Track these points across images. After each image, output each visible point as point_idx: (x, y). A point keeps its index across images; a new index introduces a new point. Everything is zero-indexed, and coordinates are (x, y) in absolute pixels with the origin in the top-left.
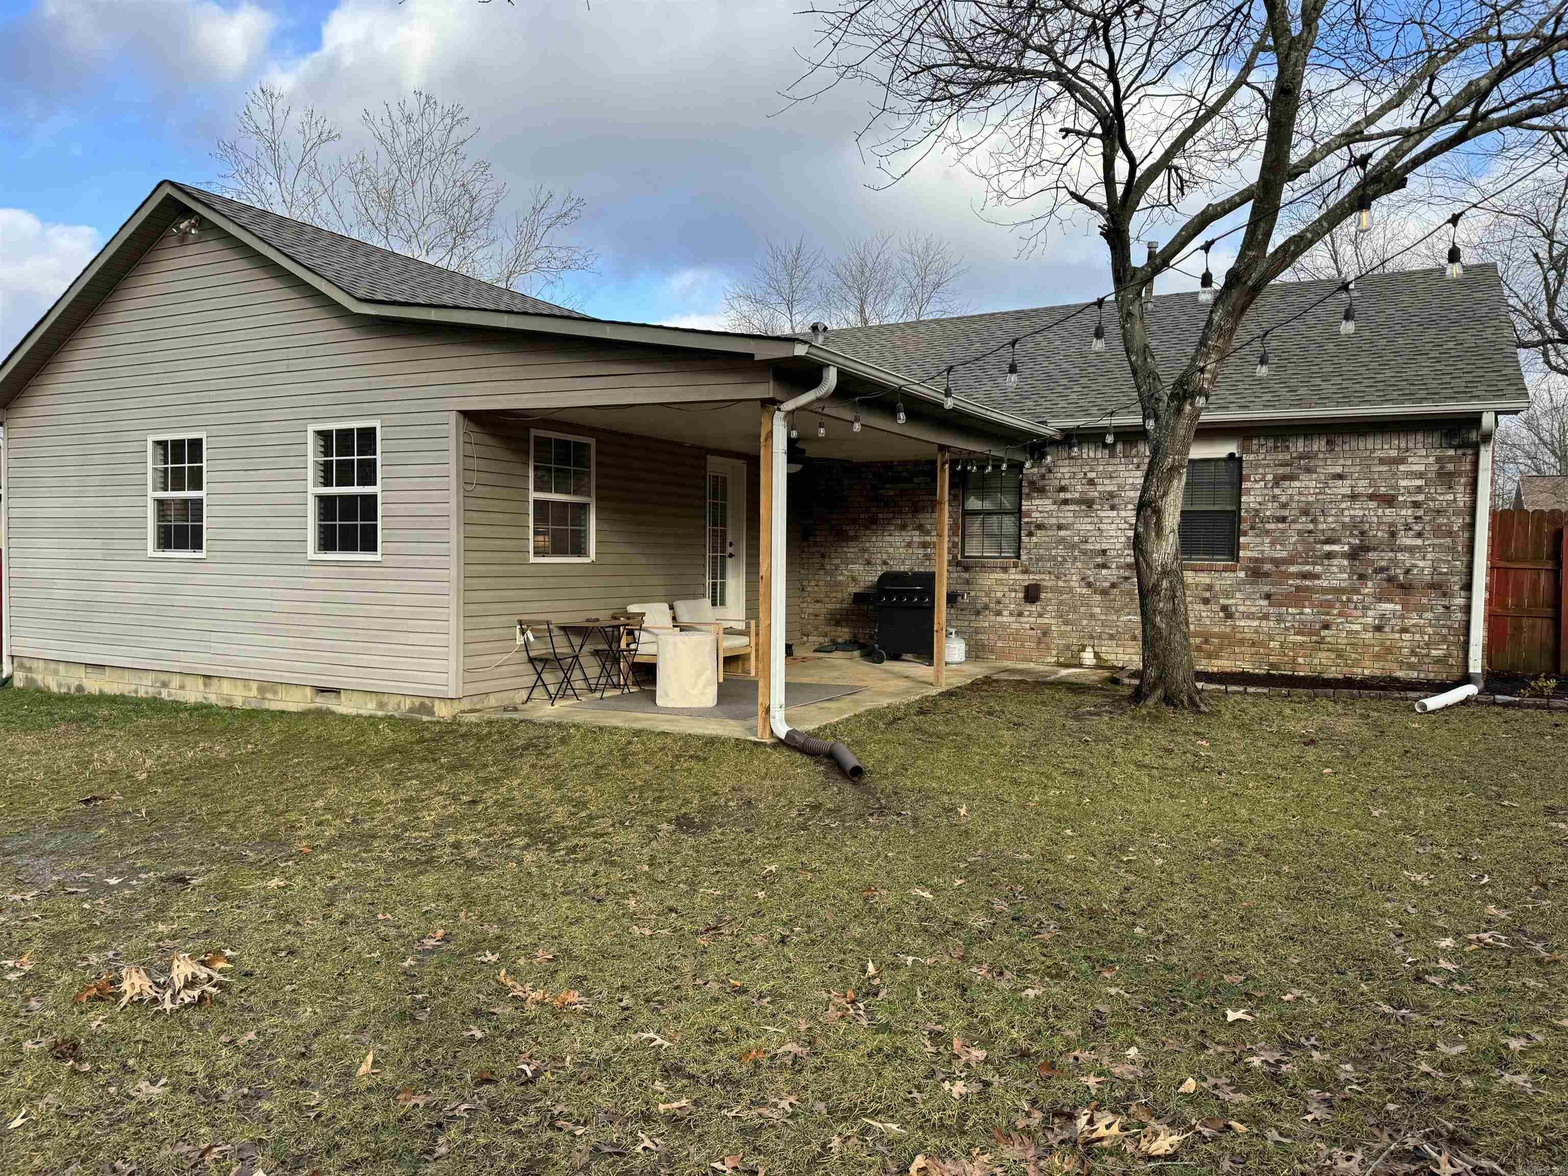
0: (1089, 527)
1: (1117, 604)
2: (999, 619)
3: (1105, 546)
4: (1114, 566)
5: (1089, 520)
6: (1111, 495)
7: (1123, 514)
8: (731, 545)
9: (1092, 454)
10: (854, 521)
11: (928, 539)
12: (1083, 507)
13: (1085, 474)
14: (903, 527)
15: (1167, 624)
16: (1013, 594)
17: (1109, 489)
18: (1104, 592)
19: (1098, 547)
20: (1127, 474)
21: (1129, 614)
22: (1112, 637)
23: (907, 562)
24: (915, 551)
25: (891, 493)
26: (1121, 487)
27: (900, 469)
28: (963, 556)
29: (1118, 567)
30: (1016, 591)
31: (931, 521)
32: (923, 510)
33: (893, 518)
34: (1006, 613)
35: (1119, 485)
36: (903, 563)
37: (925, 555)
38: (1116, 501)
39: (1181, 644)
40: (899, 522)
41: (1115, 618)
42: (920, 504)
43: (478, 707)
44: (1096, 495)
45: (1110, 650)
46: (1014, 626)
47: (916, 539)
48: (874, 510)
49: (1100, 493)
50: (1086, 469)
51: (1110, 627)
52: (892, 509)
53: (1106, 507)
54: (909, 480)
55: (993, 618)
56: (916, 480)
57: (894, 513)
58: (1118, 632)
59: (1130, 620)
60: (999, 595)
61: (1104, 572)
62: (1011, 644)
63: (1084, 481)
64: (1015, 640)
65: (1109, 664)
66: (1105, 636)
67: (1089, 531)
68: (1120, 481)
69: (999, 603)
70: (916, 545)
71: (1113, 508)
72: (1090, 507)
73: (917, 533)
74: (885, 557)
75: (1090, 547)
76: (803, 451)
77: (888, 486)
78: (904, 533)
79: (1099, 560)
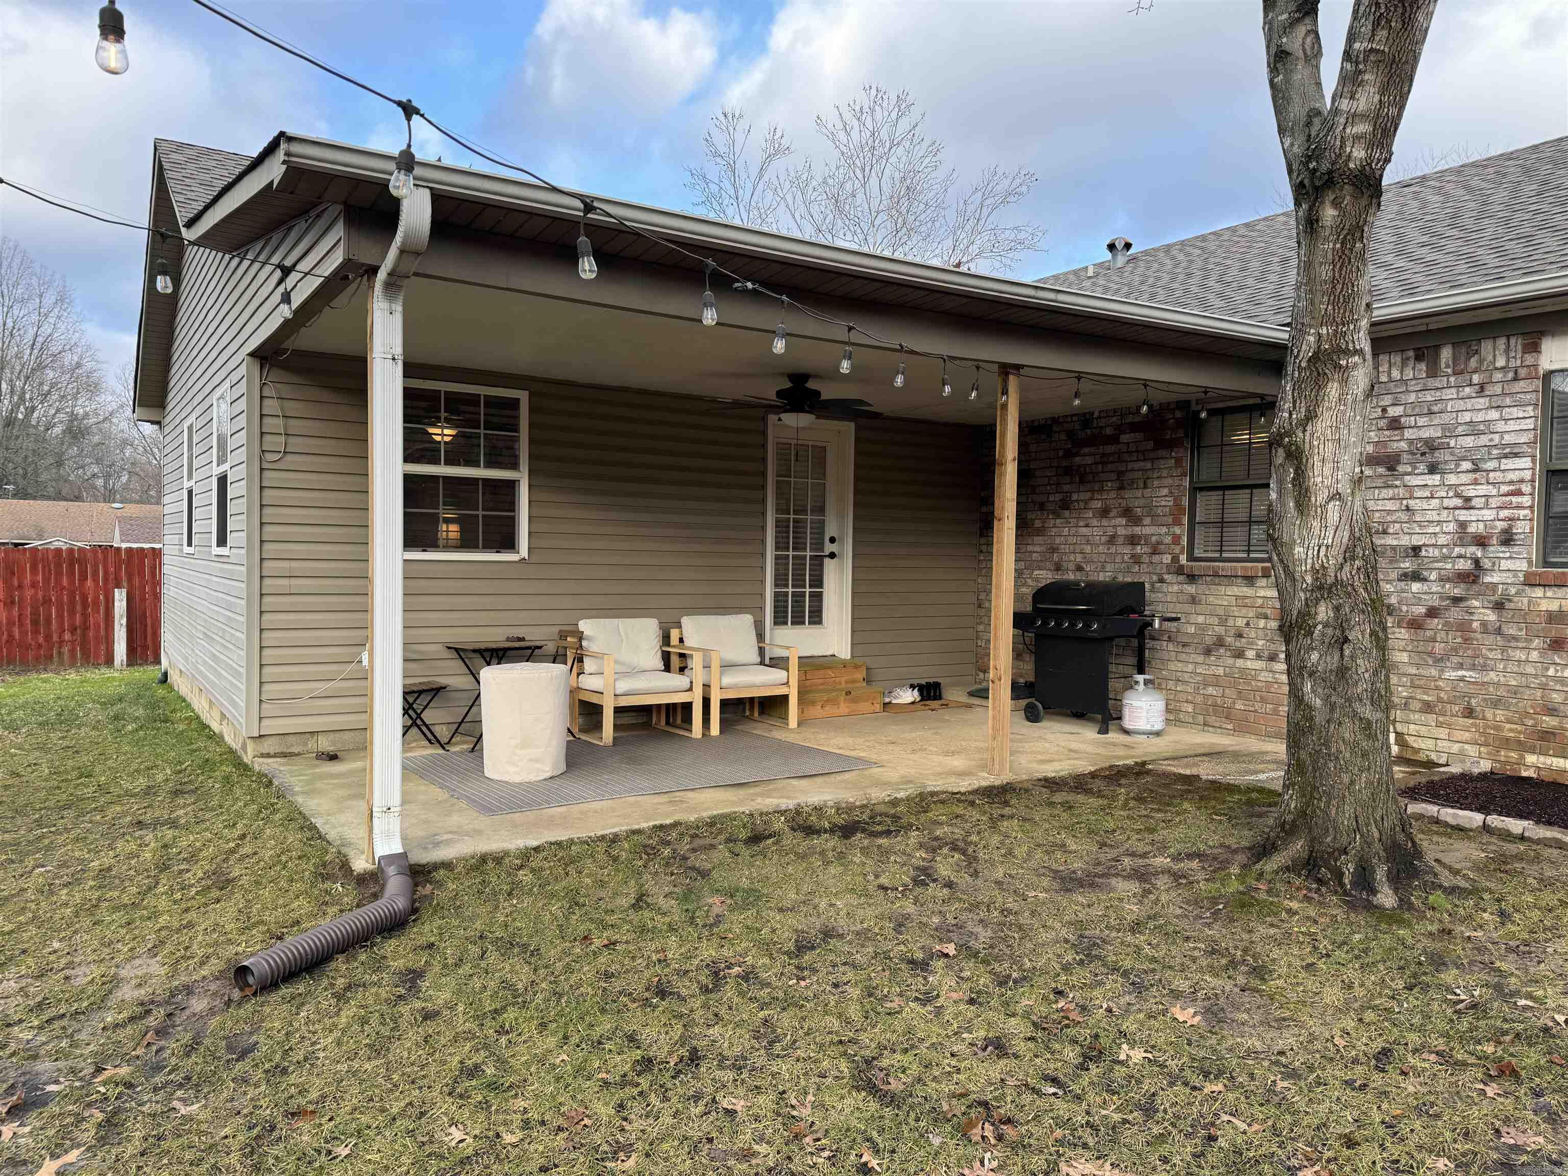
0: (1390, 505)
1: (1439, 648)
2: (1240, 663)
3: (1417, 541)
4: (1433, 576)
5: (1390, 492)
6: (1431, 446)
7: (1452, 479)
8: (832, 540)
9: (1396, 374)
10: (1042, 507)
11: (1137, 530)
12: (1381, 470)
13: (1384, 410)
14: (1104, 513)
15: (1326, 699)
16: (1262, 623)
17: (1426, 434)
18: (1415, 624)
19: (1405, 541)
20: (1461, 405)
21: (1461, 666)
22: (1428, 708)
23: (1109, 567)
24: (1120, 549)
25: (1089, 460)
26: (1449, 431)
27: (1102, 422)
28: (1191, 558)
29: (1442, 580)
30: (1266, 617)
31: (1142, 502)
32: (1132, 485)
33: (1092, 499)
34: (1250, 654)
35: (1444, 427)
36: (1103, 569)
37: (1133, 556)
38: (1440, 456)
39: (1354, 746)
40: (1098, 504)
41: (1434, 672)
42: (1130, 475)
43: (295, 750)
44: (1403, 445)
45: (1423, 730)
46: (1265, 676)
47: (1121, 531)
48: (1066, 488)
49: (1410, 442)
50: (1387, 400)
51: (1425, 689)
52: (1089, 486)
53: (1422, 468)
54: (1115, 440)
55: (1230, 661)
56: (1124, 438)
57: (1093, 491)
58: (1440, 700)
59: (1462, 679)
60: (1241, 622)
61: (1416, 587)
62: (1258, 706)
63: (1382, 423)
64: (1263, 700)
65: (1422, 757)
66: (1416, 705)
67: (1389, 512)
68: (1446, 418)
69: (1240, 636)
70: (1120, 540)
71: (1432, 469)
72: (1392, 469)
73: (1123, 521)
74: (1079, 558)
75: (1390, 541)
76: (818, 393)
77: (1086, 450)
78: (1105, 522)
79: (1407, 565)
